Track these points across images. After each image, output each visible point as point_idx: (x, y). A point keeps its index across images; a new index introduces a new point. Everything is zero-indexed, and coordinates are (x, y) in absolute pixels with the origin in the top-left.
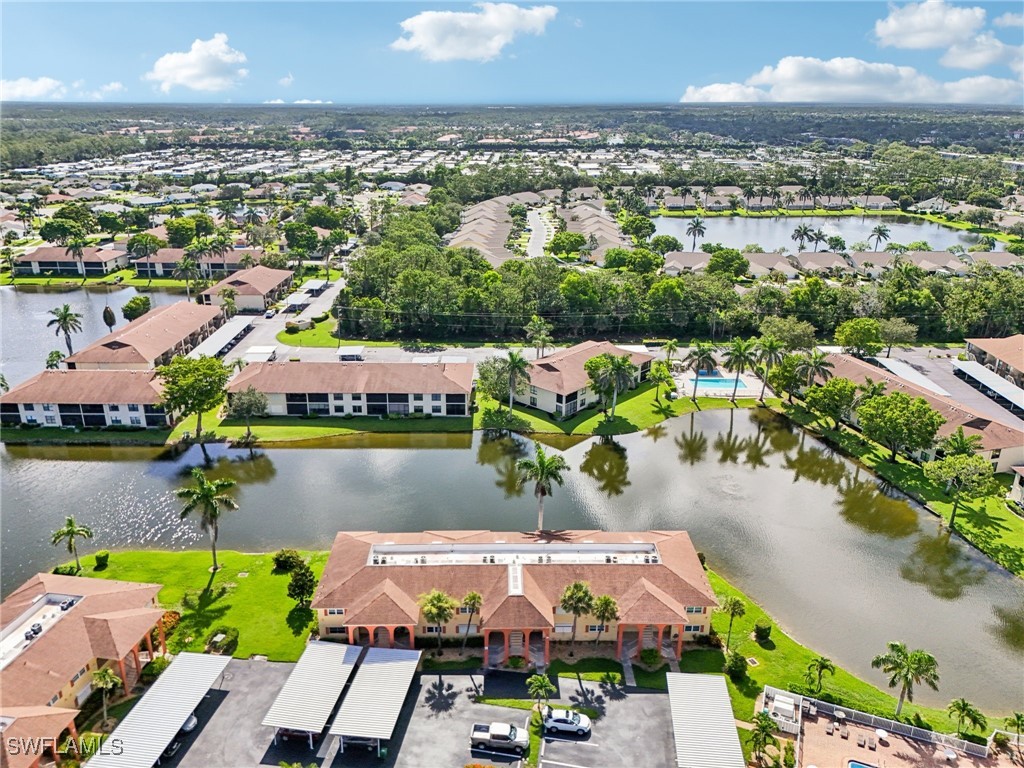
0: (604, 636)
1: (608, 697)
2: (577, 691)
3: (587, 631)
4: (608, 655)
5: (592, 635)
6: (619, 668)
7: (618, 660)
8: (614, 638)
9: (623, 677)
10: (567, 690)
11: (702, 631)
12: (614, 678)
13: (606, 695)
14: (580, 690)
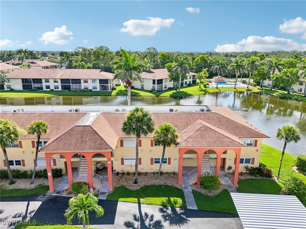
0: (166, 168)
1: (168, 222)
2: (135, 216)
3: (152, 164)
4: (170, 182)
5: (156, 168)
6: (180, 193)
7: (180, 187)
8: (176, 170)
9: (184, 202)
10: (124, 214)
11: (253, 163)
12: (176, 203)
13: (166, 220)
14: (138, 215)
